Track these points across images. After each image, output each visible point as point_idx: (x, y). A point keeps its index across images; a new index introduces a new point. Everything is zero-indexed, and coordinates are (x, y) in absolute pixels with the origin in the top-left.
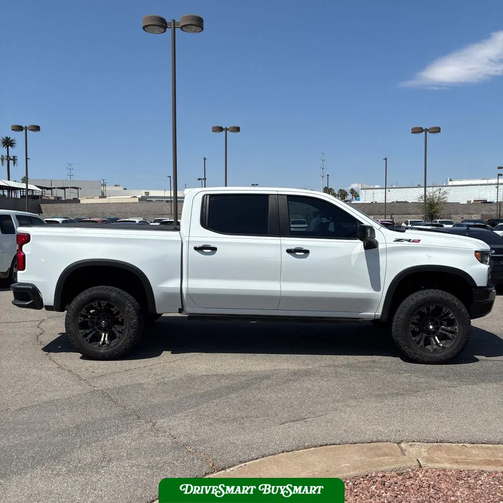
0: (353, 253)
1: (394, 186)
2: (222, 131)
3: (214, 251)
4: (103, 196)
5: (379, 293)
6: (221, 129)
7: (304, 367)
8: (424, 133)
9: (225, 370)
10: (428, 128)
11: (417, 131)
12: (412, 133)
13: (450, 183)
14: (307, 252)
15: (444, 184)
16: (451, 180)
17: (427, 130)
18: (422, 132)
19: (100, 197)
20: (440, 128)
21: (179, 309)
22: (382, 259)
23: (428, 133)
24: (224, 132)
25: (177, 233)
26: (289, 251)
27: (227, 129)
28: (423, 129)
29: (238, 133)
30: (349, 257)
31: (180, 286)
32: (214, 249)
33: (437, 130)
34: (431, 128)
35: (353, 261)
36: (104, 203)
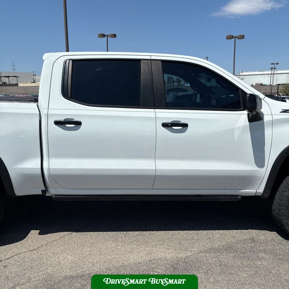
0: (236, 126)
2: (105, 37)
3: (78, 126)
4: (34, 82)
5: (263, 170)
6: (104, 36)
7: (182, 255)
8: (234, 39)
9: (93, 264)
10: (237, 36)
11: (230, 37)
12: (227, 39)
13: (241, 74)
14: (185, 126)
15: (238, 74)
16: (242, 72)
17: (236, 37)
19: (32, 82)
20: (244, 36)
21: (42, 190)
22: (268, 132)
23: (236, 39)
24: (106, 37)
25: (34, 105)
26: (165, 125)
27: (108, 36)
28: (234, 36)
29: (115, 38)
30: (232, 131)
31: (40, 167)
32: (78, 124)
33: (242, 37)
34: (238, 36)
35: (236, 135)
36: (34, 86)
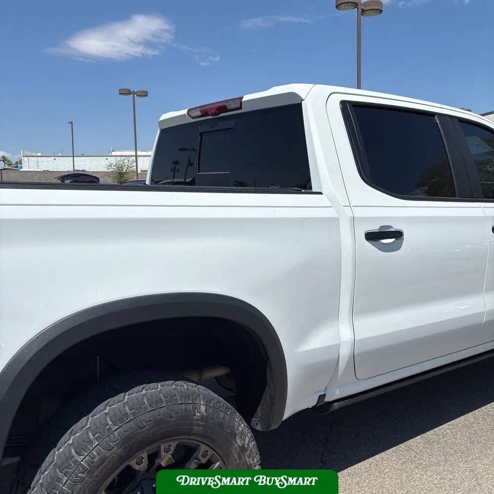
1: (59, 155)
8: (132, 95)
11: (125, 92)
12: (120, 94)
17: (134, 93)
18: (130, 94)
20: (147, 92)
21: (320, 397)
23: (136, 95)
28: (131, 91)
32: (398, 235)
33: (144, 94)
34: (138, 92)
